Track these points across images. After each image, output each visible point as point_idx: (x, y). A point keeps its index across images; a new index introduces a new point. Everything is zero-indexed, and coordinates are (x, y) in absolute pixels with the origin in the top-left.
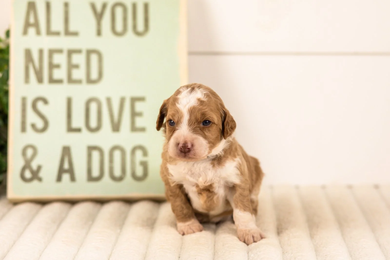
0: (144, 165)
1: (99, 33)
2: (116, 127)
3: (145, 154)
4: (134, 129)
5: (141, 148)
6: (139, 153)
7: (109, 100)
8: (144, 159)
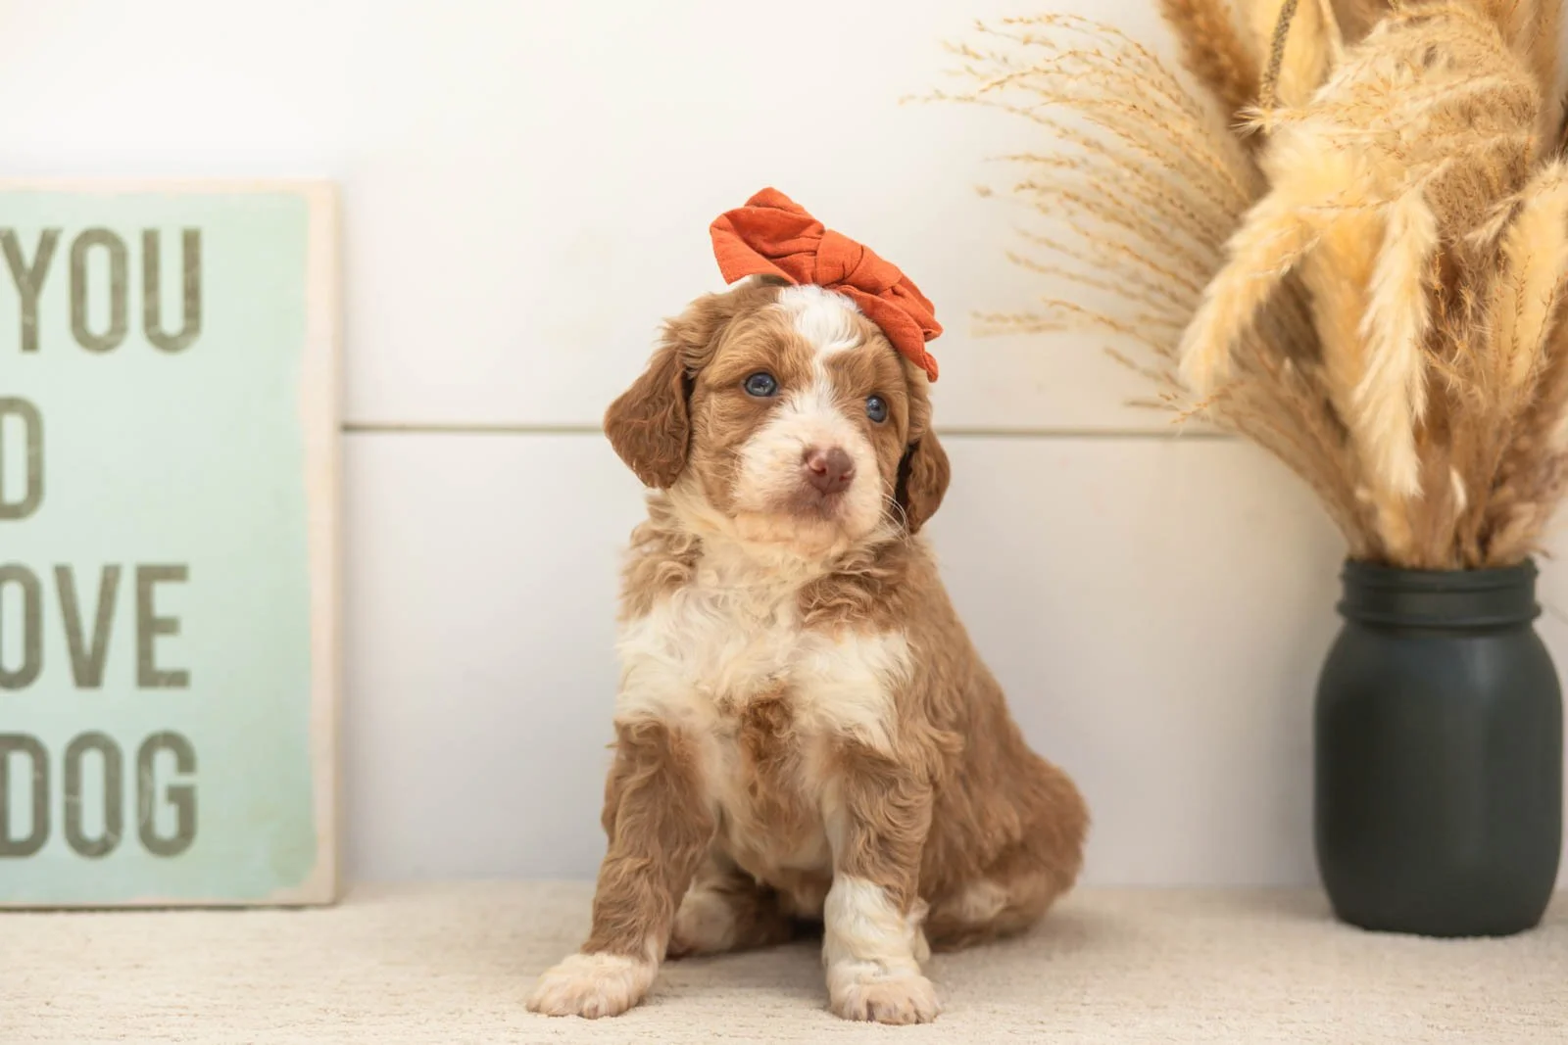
0: (183, 800)
1: (30, 341)
2: (88, 672)
3: (186, 763)
4: (148, 676)
5: (172, 741)
6: (164, 760)
7: (63, 575)
8: (184, 780)
